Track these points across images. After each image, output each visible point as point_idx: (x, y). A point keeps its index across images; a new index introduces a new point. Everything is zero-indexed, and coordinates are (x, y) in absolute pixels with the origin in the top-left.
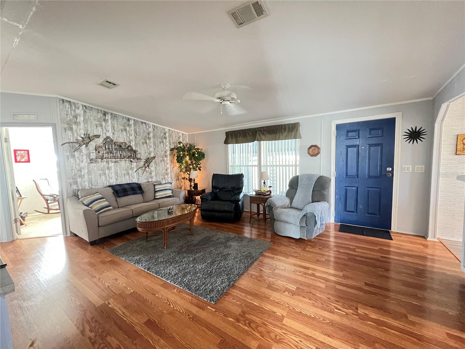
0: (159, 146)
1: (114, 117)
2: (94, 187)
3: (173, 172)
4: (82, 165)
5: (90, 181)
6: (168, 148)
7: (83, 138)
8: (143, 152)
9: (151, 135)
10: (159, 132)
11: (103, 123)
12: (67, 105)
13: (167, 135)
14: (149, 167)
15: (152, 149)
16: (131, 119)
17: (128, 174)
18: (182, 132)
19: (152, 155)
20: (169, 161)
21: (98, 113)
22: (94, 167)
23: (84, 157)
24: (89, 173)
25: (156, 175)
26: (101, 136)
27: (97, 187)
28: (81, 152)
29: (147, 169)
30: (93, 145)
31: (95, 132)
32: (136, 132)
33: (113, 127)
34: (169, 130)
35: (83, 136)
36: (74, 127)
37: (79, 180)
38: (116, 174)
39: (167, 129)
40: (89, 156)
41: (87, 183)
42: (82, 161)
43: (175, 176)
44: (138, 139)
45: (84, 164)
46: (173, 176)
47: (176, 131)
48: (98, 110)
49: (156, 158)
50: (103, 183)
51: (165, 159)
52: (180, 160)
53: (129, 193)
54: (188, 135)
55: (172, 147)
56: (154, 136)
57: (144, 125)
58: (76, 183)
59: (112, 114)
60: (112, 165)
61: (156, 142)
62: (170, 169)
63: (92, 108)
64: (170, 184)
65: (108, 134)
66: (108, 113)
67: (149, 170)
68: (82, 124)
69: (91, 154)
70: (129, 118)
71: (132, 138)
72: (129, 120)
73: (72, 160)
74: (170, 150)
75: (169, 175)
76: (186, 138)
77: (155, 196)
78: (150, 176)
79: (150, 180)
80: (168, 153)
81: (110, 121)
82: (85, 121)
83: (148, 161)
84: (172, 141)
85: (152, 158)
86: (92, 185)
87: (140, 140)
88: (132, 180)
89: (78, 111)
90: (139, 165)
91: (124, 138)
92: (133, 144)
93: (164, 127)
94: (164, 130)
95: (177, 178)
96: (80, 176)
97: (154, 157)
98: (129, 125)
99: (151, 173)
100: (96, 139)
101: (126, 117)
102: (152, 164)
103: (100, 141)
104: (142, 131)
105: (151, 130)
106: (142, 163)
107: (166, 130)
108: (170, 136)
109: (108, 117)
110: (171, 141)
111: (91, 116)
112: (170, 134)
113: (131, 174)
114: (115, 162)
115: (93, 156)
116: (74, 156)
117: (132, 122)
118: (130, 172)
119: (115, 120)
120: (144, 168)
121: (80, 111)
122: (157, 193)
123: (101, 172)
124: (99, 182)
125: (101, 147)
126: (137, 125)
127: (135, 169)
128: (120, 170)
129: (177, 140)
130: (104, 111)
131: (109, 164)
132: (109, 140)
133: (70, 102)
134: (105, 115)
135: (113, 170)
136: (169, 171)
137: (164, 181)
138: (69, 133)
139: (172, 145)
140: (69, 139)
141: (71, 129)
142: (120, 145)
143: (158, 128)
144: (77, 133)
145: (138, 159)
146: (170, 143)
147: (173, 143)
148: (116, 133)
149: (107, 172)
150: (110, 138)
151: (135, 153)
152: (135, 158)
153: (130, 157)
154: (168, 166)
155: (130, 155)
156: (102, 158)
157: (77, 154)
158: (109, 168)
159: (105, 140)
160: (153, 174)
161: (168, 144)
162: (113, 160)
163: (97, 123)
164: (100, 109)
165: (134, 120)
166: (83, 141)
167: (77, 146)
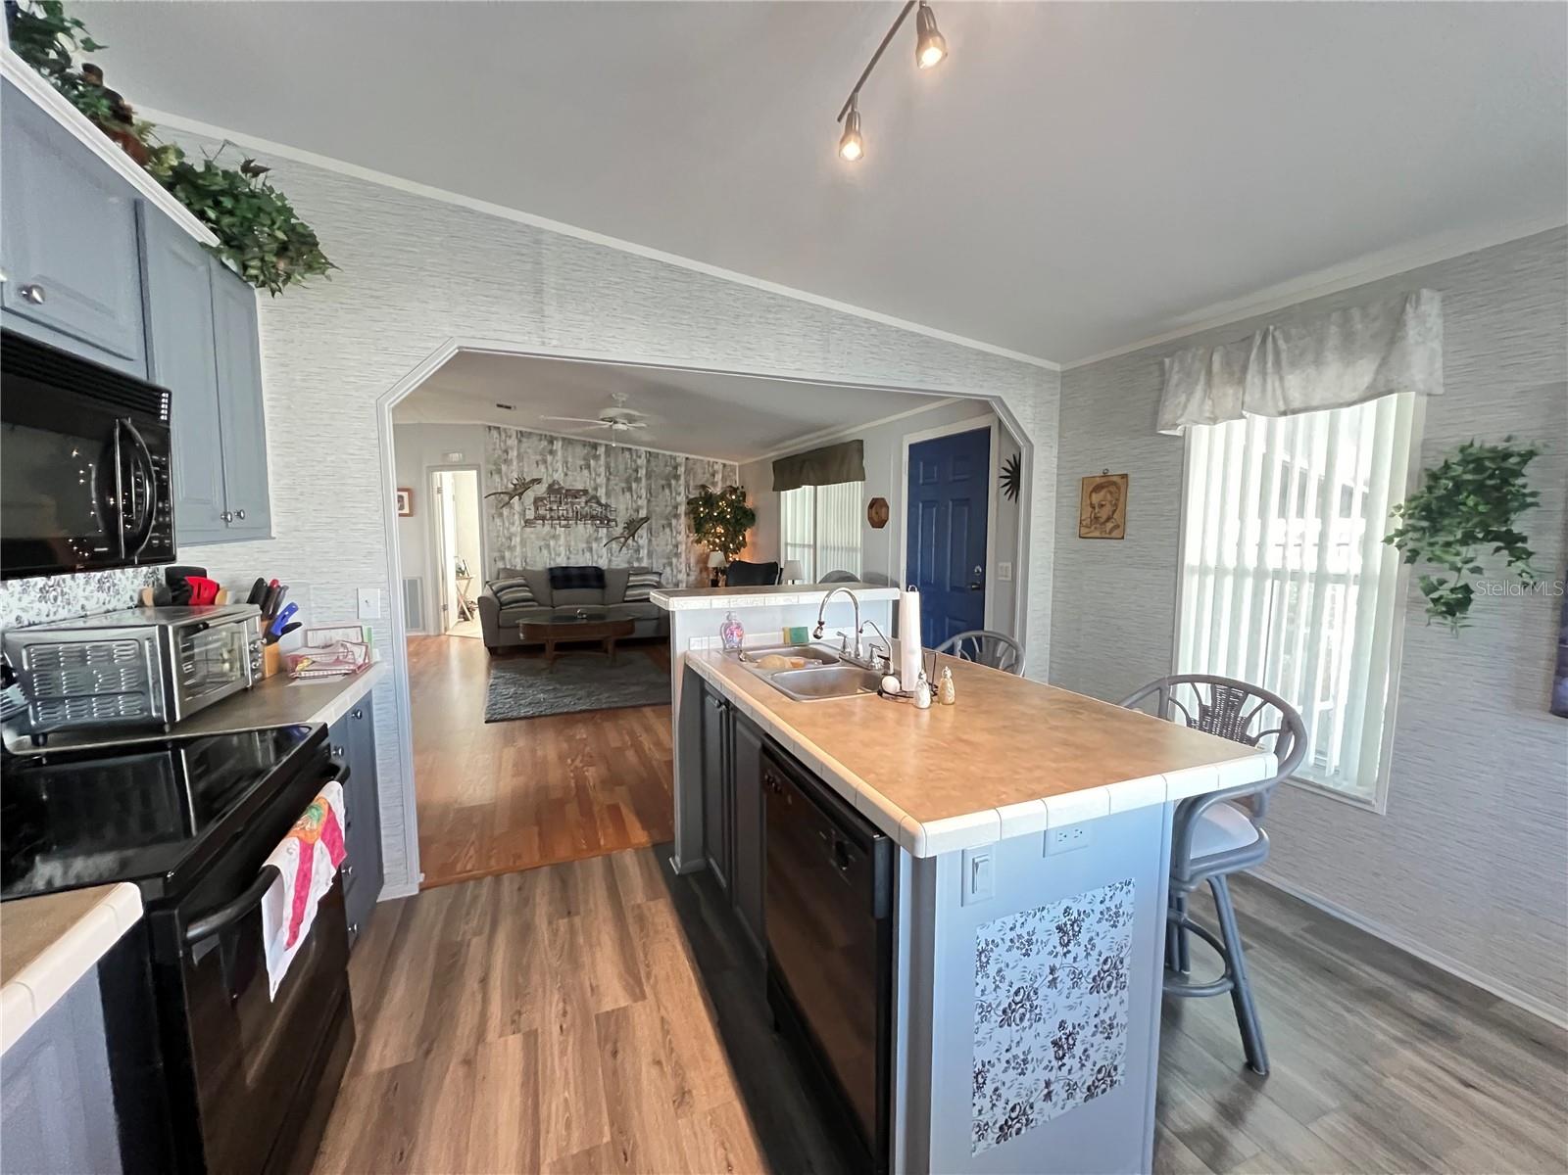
0: (660, 494)
1: (568, 443)
2: (529, 568)
3: (692, 552)
4: (513, 529)
5: (525, 559)
6: (682, 499)
7: (515, 485)
8: (622, 507)
10: (662, 464)
11: (549, 458)
12: (495, 433)
13: (681, 470)
14: (634, 537)
15: (642, 502)
16: (600, 444)
17: (590, 550)
18: (720, 461)
19: (643, 513)
20: (683, 526)
21: (541, 440)
22: (532, 533)
23: (516, 517)
24: (523, 543)
25: (650, 555)
26: (544, 480)
28: (511, 508)
29: (630, 541)
30: (530, 496)
32: (608, 467)
33: (566, 463)
34: (687, 459)
35: (515, 482)
36: (504, 468)
37: (507, 554)
38: (568, 547)
39: (681, 456)
40: (525, 515)
41: (518, 560)
42: (513, 524)
43: (697, 561)
44: (612, 482)
45: (516, 528)
46: (692, 561)
47: (706, 459)
48: (541, 435)
49: (653, 521)
50: (545, 563)
51: (674, 522)
52: (699, 526)
53: (575, 584)
54: (740, 467)
55: (691, 497)
56: (649, 476)
57: (627, 453)
58: (503, 558)
59: (564, 439)
60: (560, 531)
61: (653, 486)
62: (686, 544)
63: (530, 433)
65: (556, 476)
66: (556, 438)
67: (635, 544)
68: (515, 463)
69: (527, 512)
70: (595, 444)
71: (602, 480)
72: (595, 446)
73: (498, 521)
74: (688, 503)
75: (683, 559)
76: (735, 474)
77: (624, 595)
78: (635, 556)
79: (636, 565)
80: (682, 509)
81: (559, 453)
82: (520, 457)
83: (632, 527)
84: (694, 480)
85: (642, 519)
86: (527, 564)
87: (616, 485)
88: (597, 562)
89: (509, 442)
90: (614, 533)
91: (585, 483)
92: (601, 493)
93: (674, 454)
94: (675, 459)
95: (701, 565)
96: (509, 548)
97: (646, 519)
98: (595, 457)
99: (637, 551)
100: (536, 487)
101: (589, 442)
102: (643, 532)
103: (541, 490)
104: (622, 467)
105: (642, 461)
106: (618, 530)
107: (678, 460)
108: (688, 472)
109: (558, 445)
110: (691, 483)
111: (529, 447)
112: (689, 467)
113: (597, 550)
114: (567, 526)
115: (530, 515)
117: (601, 451)
118: (594, 545)
119: (570, 449)
120: (622, 540)
121: (512, 442)
122: (628, 589)
123: (542, 543)
124: (538, 559)
125: (545, 498)
126: (612, 455)
127: (605, 542)
128: (576, 542)
129: (707, 481)
130: (551, 436)
131: (555, 529)
132: (556, 487)
133: (499, 428)
134: (551, 442)
135: (562, 541)
136: (682, 548)
137: (668, 569)
138: (496, 478)
139: (694, 492)
140: (496, 488)
141: (499, 472)
142: (575, 494)
143: (660, 457)
144: (507, 477)
145: (609, 521)
146: (687, 486)
147: (696, 487)
148: (569, 473)
149: (552, 543)
150: (558, 483)
151: (606, 510)
152: (604, 519)
153: (593, 518)
154: (681, 538)
155: (594, 513)
156: (543, 518)
157: (505, 511)
158: (555, 537)
159: (550, 486)
160: (644, 553)
161: (682, 489)
162: (563, 523)
163: (539, 458)
164: (544, 433)
165: (606, 445)
166: (515, 489)
167: (507, 498)
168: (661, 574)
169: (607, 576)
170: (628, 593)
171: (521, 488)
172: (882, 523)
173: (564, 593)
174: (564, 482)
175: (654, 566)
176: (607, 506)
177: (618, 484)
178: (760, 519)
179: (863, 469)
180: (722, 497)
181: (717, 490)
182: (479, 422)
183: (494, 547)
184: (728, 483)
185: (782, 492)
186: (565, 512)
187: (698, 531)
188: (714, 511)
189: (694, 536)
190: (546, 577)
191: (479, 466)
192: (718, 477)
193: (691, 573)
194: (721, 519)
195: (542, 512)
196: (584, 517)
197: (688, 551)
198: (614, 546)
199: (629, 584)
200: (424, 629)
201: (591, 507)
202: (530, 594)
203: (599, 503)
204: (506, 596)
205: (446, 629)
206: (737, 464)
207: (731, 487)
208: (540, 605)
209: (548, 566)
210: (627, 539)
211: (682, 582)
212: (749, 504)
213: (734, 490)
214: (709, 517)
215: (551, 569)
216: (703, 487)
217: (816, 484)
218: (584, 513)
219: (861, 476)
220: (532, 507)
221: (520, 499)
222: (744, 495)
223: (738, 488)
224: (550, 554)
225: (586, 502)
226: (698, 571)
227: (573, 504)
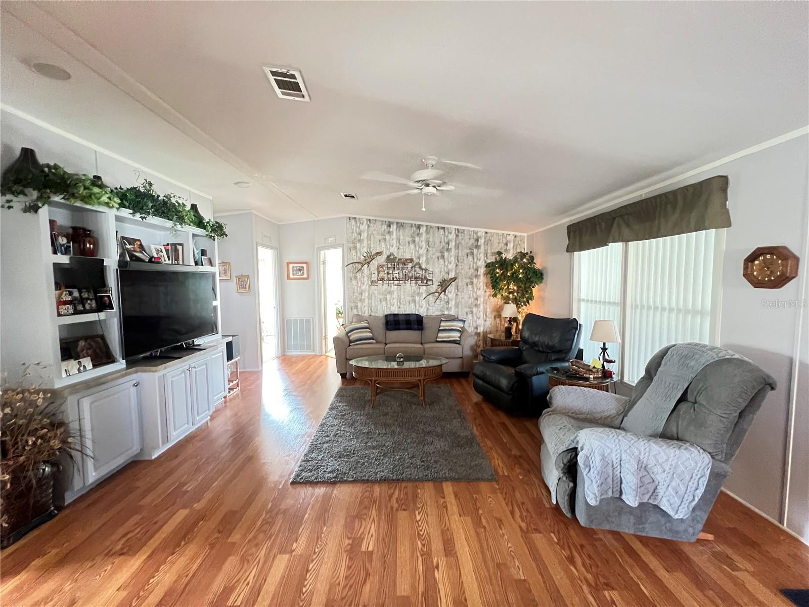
0: (465, 260)
1: (400, 226)
2: (373, 314)
3: (488, 303)
4: (363, 287)
5: (370, 308)
6: (481, 264)
7: (365, 257)
8: (437, 271)
9: (452, 245)
10: (467, 238)
11: (388, 237)
12: (353, 222)
13: (482, 241)
14: (445, 292)
15: (452, 266)
16: (422, 225)
17: (414, 301)
18: (512, 233)
19: (452, 275)
20: (482, 284)
21: (382, 224)
22: (375, 290)
23: (366, 279)
24: (370, 297)
25: (457, 305)
26: (384, 253)
27: (377, 315)
28: (363, 273)
29: (442, 295)
30: (374, 264)
31: (378, 249)
32: (428, 242)
33: (399, 240)
34: (486, 233)
35: (365, 255)
36: (358, 245)
37: (359, 304)
38: (399, 300)
39: (481, 231)
40: (371, 278)
41: (366, 308)
42: (364, 284)
43: (493, 311)
44: (431, 252)
45: (365, 287)
46: (489, 310)
47: (500, 232)
48: (383, 221)
49: (459, 280)
50: (384, 311)
51: (475, 281)
52: (495, 284)
53: (402, 326)
54: (528, 236)
55: (489, 261)
56: (457, 246)
57: (441, 231)
58: (357, 307)
59: (397, 223)
60: (394, 288)
61: (460, 255)
62: (484, 296)
63: (376, 220)
64: (462, 322)
65: (392, 250)
66: (393, 223)
67: (446, 297)
68: (365, 242)
69: (373, 275)
70: (419, 225)
71: (423, 251)
72: (419, 227)
73: (354, 282)
74: (486, 266)
75: (481, 309)
76: (524, 243)
77: (437, 337)
78: (446, 306)
79: (446, 313)
80: (482, 271)
81: (395, 233)
82: (369, 238)
83: (444, 285)
84: (491, 250)
85: (451, 279)
86: (372, 311)
87: (433, 254)
88: (418, 310)
89: (362, 227)
90: (431, 289)
91: (412, 254)
92: (423, 261)
93: (476, 229)
94: (477, 233)
95: (496, 313)
96: (361, 300)
97: (454, 279)
98: (418, 235)
99: (448, 302)
101: (415, 224)
102: (451, 289)
103: (382, 260)
104: (437, 241)
105: (452, 236)
106: (434, 287)
107: (479, 234)
108: (486, 243)
109: (394, 227)
110: (489, 252)
111: (374, 230)
112: (487, 239)
113: (419, 302)
114: (399, 285)
115: (375, 277)
116: (356, 278)
117: (423, 230)
118: (417, 298)
119: (402, 231)
120: (437, 294)
121: (364, 227)
122: (440, 332)
123: (382, 297)
124: (379, 308)
125: (384, 265)
126: (431, 232)
127: (424, 296)
128: (404, 295)
129: (501, 249)
130: (389, 222)
131: (391, 287)
132: (392, 257)
133: (355, 218)
134: (389, 226)
135: (395, 295)
136: (481, 300)
137: (470, 316)
138: (353, 252)
139: (491, 257)
140: (353, 260)
141: (355, 248)
142: (405, 262)
143: (465, 232)
144: (360, 252)
145: (428, 281)
146: (486, 255)
147: (493, 254)
148: (401, 247)
149: (388, 297)
150: (393, 255)
151: (425, 273)
152: (425, 280)
153: (416, 278)
154: (481, 292)
155: (417, 275)
156: (383, 280)
157: (359, 275)
158: (391, 293)
159: (388, 257)
160: (452, 304)
161: (482, 256)
162: (396, 282)
163: (381, 237)
164: (385, 219)
165: (427, 226)
166: (365, 260)
167: (360, 266)
168: (464, 321)
169: (425, 321)
170: (440, 335)
171: (369, 259)
172: (780, 281)
173: (394, 335)
174: (397, 254)
175: (460, 314)
176: (426, 270)
177: (434, 253)
178: (549, 279)
179: (727, 212)
180: (515, 260)
181: (510, 256)
182: (343, 215)
183: (352, 298)
184: (519, 250)
185: (576, 253)
186: (397, 275)
187: (494, 287)
188: (507, 271)
189: (492, 292)
190: (383, 321)
191: (343, 244)
192: (511, 246)
193: (487, 319)
194: (515, 278)
195: (382, 274)
196: (411, 278)
197: (485, 302)
198: (431, 299)
199: (440, 328)
200: (314, 350)
201: (415, 271)
202: (371, 335)
203: (420, 268)
204: (354, 336)
205: (326, 352)
206: (525, 234)
207: (521, 252)
208: (377, 342)
209: (386, 314)
210: (440, 294)
211: (480, 326)
212: (538, 265)
213: (523, 255)
214: (504, 276)
215: (386, 316)
216: (500, 253)
217: (626, 240)
218: (410, 275)
219: (726, 222)
220: (376, 272)
221: (368, 266)
222: (532, 258)
223: (527, 253)
224: (387, 305)
225: (412, 268)
226: (493, 318)
227: (403, 269)
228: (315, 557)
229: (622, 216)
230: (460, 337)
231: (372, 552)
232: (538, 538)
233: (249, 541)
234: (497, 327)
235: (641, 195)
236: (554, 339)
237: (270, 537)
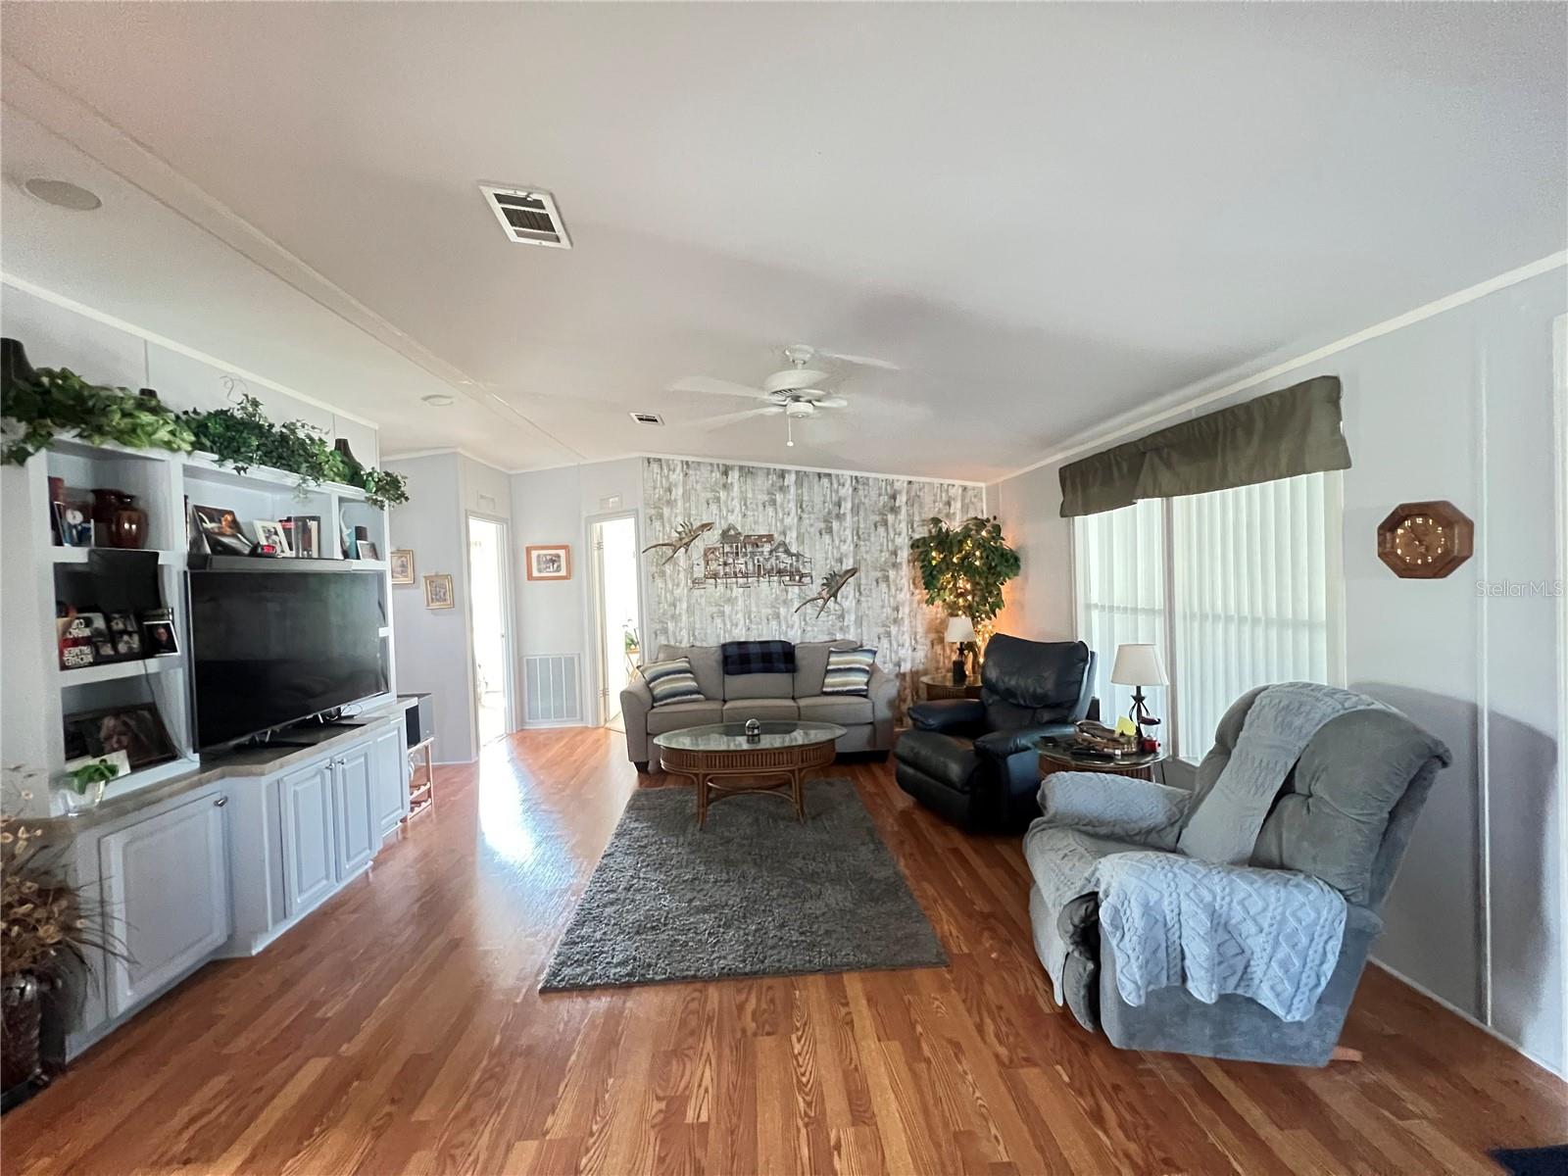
0: (873, 535)
1: (747, 472)
2: (698, 644)
3: (919, 617)
4: (677, 592)
5: (692, 631)
6: (903, 541)
7: (679, 533)
8: (819, 556)
9: (847, 506)
10: (874, 493)
11: (723, 495)
12: (655, 467)
13: (902, 499)
14: (836, 598)
15: (847, 548)
16: (789, 472)
17: (777, 616)
18: (958, 482)
19: (848, 564)
20: (905, 580)
21: (712, 471)
22: (701, 596)
23: (682, 575)
24: (690, 610)
25: (859, 622)
27: (705, 645)
28: (676, 564)
29: (831, 603)
31: (704, 517)
32: (800, 505)
33: (744, 501)
34: (910, 482)
35: (680, 529)
36: (666, 511)
37: (671, 626)
38: (748, 614)
39: (901, 481)
40: (692, 573)
41: (684, 633)
42: (678, 585)
43: (928, 631)
44: (806, 522)
45: (681, 592)
46: (920, 630)
47: (937, 481)
48: (711, 465)
49: (862, 574)
50: (718, 636)
51: (892, 574)
52: (930, 579)
53: (753, 666)
54: (987, 488)
55: (917, 536)
56: (855, 510)
57: (825, 481)
58: (665, 631)
59: (741, 468)
60: (737, 592)
61: (862, 526)
62: (911, 604)
63: (699, 463)
64: (870, 655)
65: (732, 519)
66: (732, 468)
67: (837, 607)
68: (680, 504)
69: (696, 568)
70: (783, 470)
71: (791, 520)
72: (782, 475)
73: (659, 582)
74: (912, 546)
75: (906, 627)
76: (982, 500)
77: (823, 685)
78: (839, 624)
79: (839, 637)
80: (904, 554)
81: (736, 487)
82: (686, 496)
83: (834, 584)
84: (920, 514)
85: (847, 572)
86: (695, 639)
87: (811, 525)
88: (786, 634)
89: (673, 477)
90: (808, 592)
91: (770, 525)
92: (791, 538)
93: (890, 477)
94: (892, 484)
95: (933, 636)
96: (673, 617)
97: (853, 572)
98: (782, 489)
99: (842, 617)
100: (706, 534)
101: (775, 469)
102: (848, 590)
103: (712, 538)
104: (818, 500)
105: (846, 491)
106: (815, 588)
107: (897, 485)
108: (910, 502)
109: (733, 477)
110: (917, 518)
111: (697, 482)
112: (913, 494)
113: (786, 618)
114: (746, 586)
115: (699, 572)
116: (663, 574)
117: (790, 479)
118: (782, 611)
119: (749, 481)
120: (821, 602)
121: (677, 476)
122: (829, 675)
123: (715, 609)
124: (709, 631)
125: (717, 549)
126: (805, 484)
127: (796, 605)
128: (757, 606)
129: (939, 512)
130: (725, 465)
131: (732, 590)
132: (732, 532)
133: (660, 460)
134: (726, 473)
135: (740, 606)
136: (905, 611)
137: (885, 642)
138: (657, 524)
139: (920, 529)
140: (657, 539)
141: (661, 516)
142: (756, 542)
143: (871, 482)
144: (671, 524)
145: (802, 576)
146: (911, 523)
147: (924, 522)
148: (749, 513)
149: (727, 609)
150: (735, 528)
151: (797, 561)
152: (796, 576)
153: (780, 572)
154: (904, 596)
155: (782, 566)
156: (715, 576)
157: (668, 568)
158: (730, 601)
159: (725, 534)
160: (851, 618)
161: (903, 526)
162: (741, 581)
163: (710, 495)
164: (715, 461)
165: (797, 472)
166: (681, 539)
167: (670, 552)
168: (875, 653)
169: (797, 652)
170: (828, 680)
171: (688, 537)
172: (1443, 566)
173: (739, 682)
174: (743, 526)
175: (865, 638)
176: (798, 555)
177: (813, 523)
178: (1030, 566)
179: (1343, 441)
180: (966, 533)
181: (955, 526)
182: (636, 455)
183: (655, 614)
184: (972, 515)
185: (1078, 519)
186: (743, 566)
187: (928, 586)
188: (951, 553)
189: (922, 593)
190: (718, 656)
191: (637, 511)
192: (957, 506)
193: (919, 647)
194: (966, 568)
195: (713, 566)
196: (769, 573)
197: (913, 615)
198: (809, 611)
199: (829, 668)
200: (582, 719)
201: (777, 558)
202: (694, 684)
203: (787, 552)
204: (661, 688)
205: (606, 721)
206: (982, 485)
207: (976, 518)
208: (708, 699)
209: (722, 641)
210: (826, 601)
211: (905, 660)
212: (1008, 543)
213: (981, 524)
214: (946, 564)
215: (724, 646)
216: (936, 521)
217: (1167, 495)
218: (768, 567)
219: (1339, 458)
220: (702, 563)
221: (687, 550)
222: (997, 529)
223: (988, 520)
224: (725, 624)
225: (771, 552)
226: (929, 644)
227: (753, 554)
228: (592, 1141)
229: (1157, 450)
230: (867, 684)
231: (706, 1125)
232: (1030, 1075)
233: (455, 1118)
234: (938, 662)
235: (1190, 411)
236: (1047, 683)
237: (499, 1107)
